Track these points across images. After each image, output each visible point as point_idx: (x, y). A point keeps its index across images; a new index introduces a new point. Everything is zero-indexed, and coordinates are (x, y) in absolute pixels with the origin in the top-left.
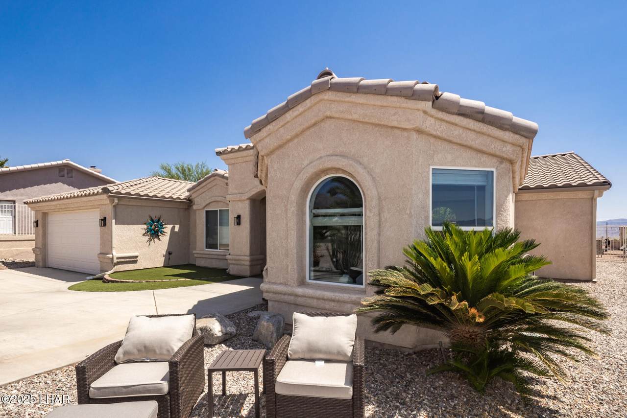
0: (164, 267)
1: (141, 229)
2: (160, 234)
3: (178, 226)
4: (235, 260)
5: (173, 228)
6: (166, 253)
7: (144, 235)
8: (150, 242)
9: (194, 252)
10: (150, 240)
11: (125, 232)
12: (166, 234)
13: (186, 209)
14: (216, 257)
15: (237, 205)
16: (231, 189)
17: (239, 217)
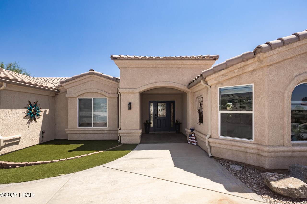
0: (39, 144)
1: (21, 113)
2: (36, 117)
3: (48, 110)
4: (128, 133)
5: (45, 111)
6: (41, 132)
7: (24, 118)
8: (29, 124)
9: (66, 129)
10: (29, 123)
11: (9, 116)
12: (40, 116)
13: (53, 97)
14: (92, 132)
15: (127, 96)
16: (123, 84)
17: (130, 104)
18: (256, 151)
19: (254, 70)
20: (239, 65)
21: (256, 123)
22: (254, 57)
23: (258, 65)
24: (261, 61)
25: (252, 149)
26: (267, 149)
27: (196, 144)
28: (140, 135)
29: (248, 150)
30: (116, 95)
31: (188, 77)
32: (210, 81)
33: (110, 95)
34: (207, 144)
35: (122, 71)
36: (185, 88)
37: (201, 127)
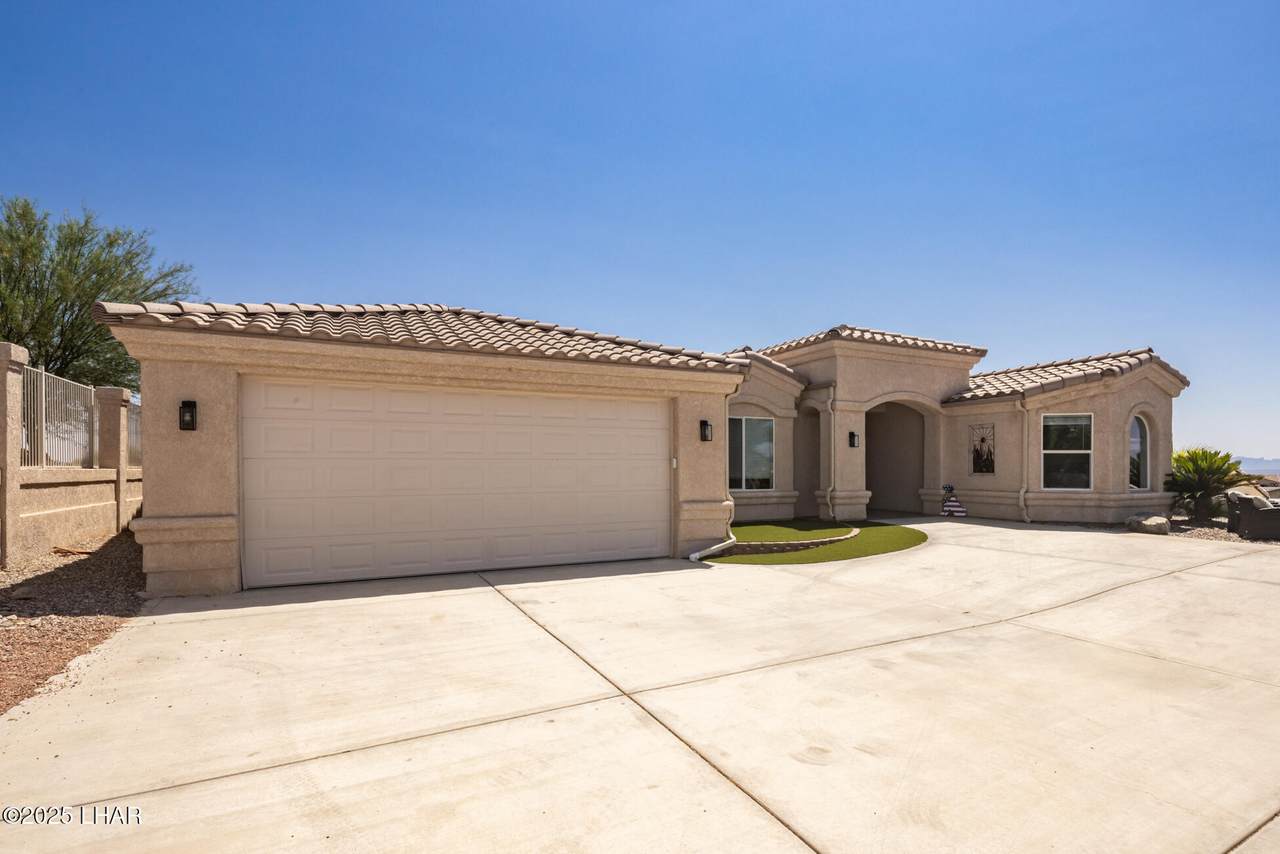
15: (846, 418)
16: (842, 392)
17: (852, 435)
18: (1098, 503)
19: (1094, 396)
20: (1079, 387)
21: (1095, 466)
22: (1101, 379)
23: (1102, 389)
24: (1107, 386)
25: (1091, 499)
26: (1113, 497)
27: (963, 514)
29: (1087, 503)
30: (794, 413)
31: (941, 386)
32: (1032, 403)
33: (783, 413)
34: (1022, 503)
35: (840, 361)
36: (937, 406)
37: (983, 480)
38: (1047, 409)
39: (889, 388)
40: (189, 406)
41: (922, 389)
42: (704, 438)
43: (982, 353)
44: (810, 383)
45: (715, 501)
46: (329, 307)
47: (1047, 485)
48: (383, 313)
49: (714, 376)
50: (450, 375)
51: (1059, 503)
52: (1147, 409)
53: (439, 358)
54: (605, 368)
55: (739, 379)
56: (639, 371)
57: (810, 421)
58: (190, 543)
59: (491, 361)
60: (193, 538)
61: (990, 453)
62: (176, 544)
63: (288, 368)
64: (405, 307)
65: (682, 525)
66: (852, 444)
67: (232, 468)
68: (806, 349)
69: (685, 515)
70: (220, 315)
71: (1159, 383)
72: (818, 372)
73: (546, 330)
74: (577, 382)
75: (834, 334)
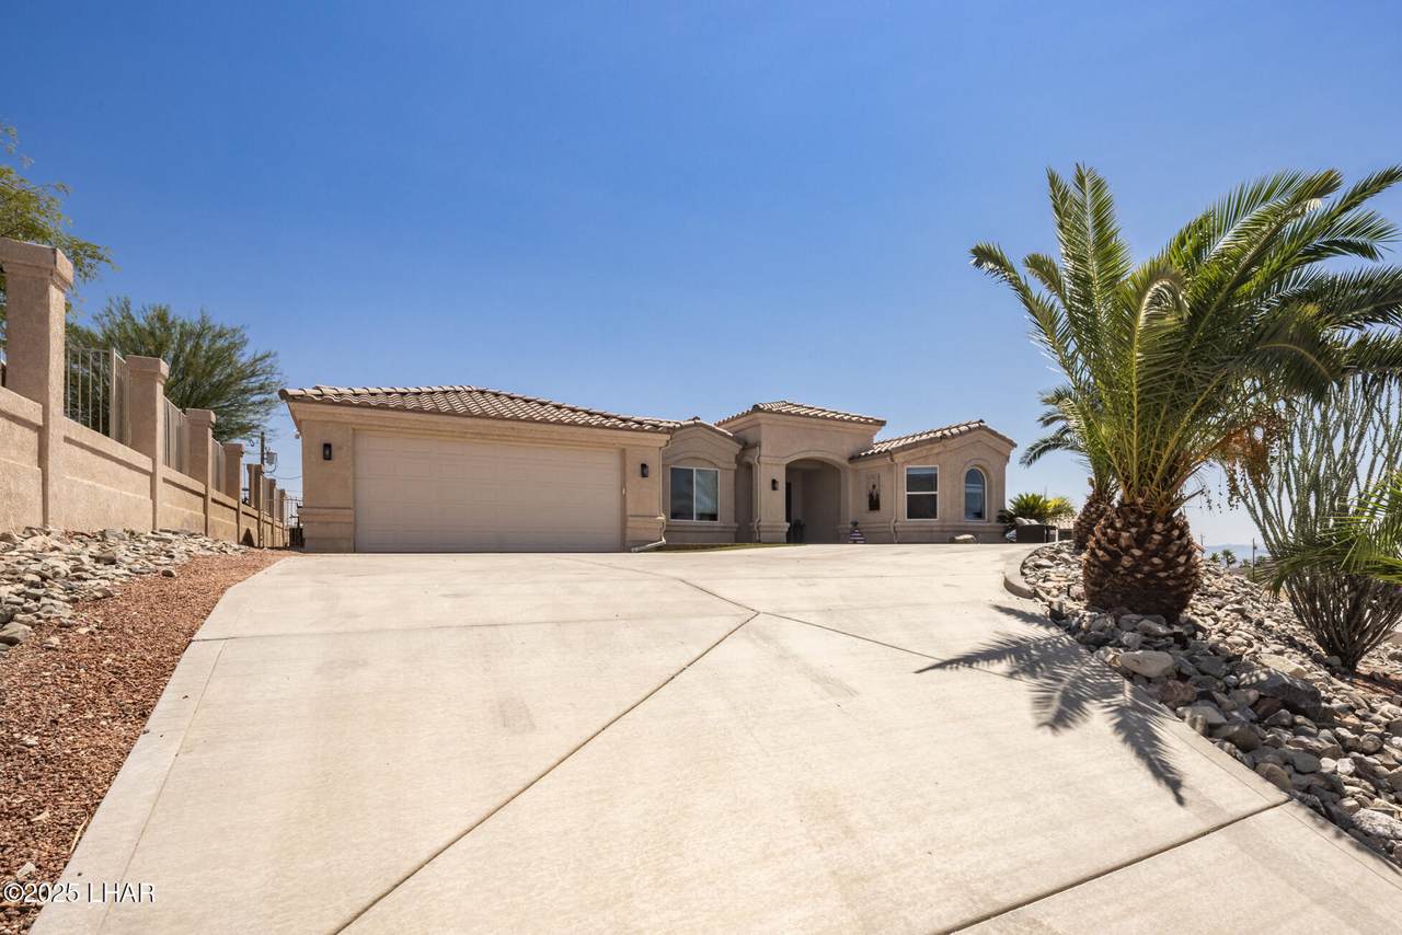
4: (771, 527)
15: (771, 468)
16: (765, 450)
17: (774, 482)
18: (941, 526)
19: (938, 453)
20: (927, 447)
21: (940, 502)
22: (940, 443)
24: (944, 448)
25: (936, 526)
26: (950, 524)
27: (863, 541)
28: (786, 530)
29: (935, 529)
30: (735, 466)
31: (848, 447)
32: (899, 458)
33: (726, 466)
34: (892, 530)
35: (764, 429)
36: (845, 462)
37: (874, 516)
38: (909, 463)
39: (806, 448)
40: (327, 446)
41: (832, 450)
42: (644, 475)
43: (882, 423)
44: (746, 443)
45: (651, 516)
46: (399, 390)
47: (909, 517)
48: (433, 393)
49: (649, 435)
50: (476, 431)
51: (917, 529)
52: (981, 463)
53: (469, 421)
54: (573, 429)
55: (668, 437)
56: (597, 430)
57: (745, 470)
58: (328, 523)
59: (500, 424)
60: (331, 520)
61: (878, 495)
62: (321, 523)
63: (380, 426)
64: (447, 388)
65: (629, 532)
66: (774, 488)
67: (350, 481)
68: (742, 420)
69: (629, 524)
70: (341, 395)
71: (991, 444)
72: (751, 436)
73: (543, 404)
74: (557, 437)
75: (756, 408)
